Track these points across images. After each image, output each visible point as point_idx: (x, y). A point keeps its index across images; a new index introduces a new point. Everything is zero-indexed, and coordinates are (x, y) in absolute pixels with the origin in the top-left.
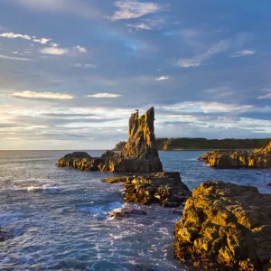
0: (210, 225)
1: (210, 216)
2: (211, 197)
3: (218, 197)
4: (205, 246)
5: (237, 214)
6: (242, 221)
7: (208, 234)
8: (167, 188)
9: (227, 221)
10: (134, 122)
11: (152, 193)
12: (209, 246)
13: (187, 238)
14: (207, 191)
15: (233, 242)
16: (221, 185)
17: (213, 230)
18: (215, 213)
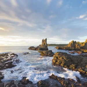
0: (59, 59)
1: (59, 58)
2: (59, 55)
3: (60, 54)
4: (58, 63)
5: (64, 58)
6: (65, 59)
7: (59, 61)
8: (50, 53)
9: (62, 59)
10: (43, 41)
11: (47, 54)
12: (59, 63)
13: (55, 62)
14: (58, 53)
15: (63, 62)
16: (60, 52)
17: (60, 60)
18: (60, 57)
